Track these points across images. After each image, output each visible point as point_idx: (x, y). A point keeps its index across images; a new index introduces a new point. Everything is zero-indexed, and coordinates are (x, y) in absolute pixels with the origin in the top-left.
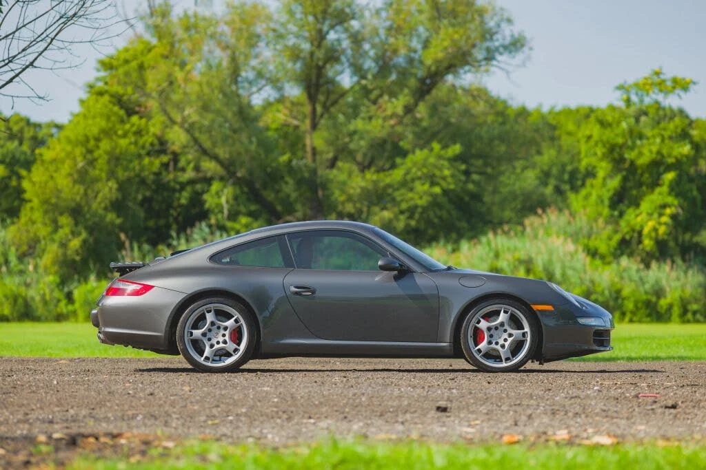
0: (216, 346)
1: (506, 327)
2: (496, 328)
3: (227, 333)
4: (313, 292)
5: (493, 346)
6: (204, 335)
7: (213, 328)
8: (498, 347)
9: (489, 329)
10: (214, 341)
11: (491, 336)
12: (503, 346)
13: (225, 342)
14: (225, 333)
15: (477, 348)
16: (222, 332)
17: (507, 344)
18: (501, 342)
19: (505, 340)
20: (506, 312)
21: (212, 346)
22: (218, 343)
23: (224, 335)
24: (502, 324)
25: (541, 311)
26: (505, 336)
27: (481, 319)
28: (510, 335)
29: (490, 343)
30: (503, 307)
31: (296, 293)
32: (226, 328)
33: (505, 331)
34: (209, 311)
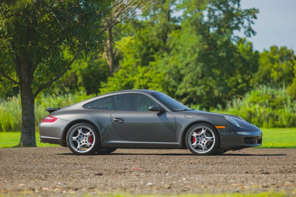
0: (83, 144)
1: (205, 136)
2: (200, 136)
3: (87, 138)
4: (123, 121)
5: (199, 144)
6: (77, 139)
7: (81, 136)
8: (201, 144)
9: (197, 136)
10: (82, 142)
11: (198, 140)
12: (203, 144)
13: (86, 142)
14: (86, 138)
15: (192, 145)
16: (85, 138)
17: (205, 143)
18: (203, 142)
19: (204, 141)
20: (204, 129)
21: (81, 144)
22: (83, 142)
23: (86, 139)
24: (203, 134)
25: (220, 129)
26: (204, 139)
27: (194, 132)
28: (207, 139)
29: (197, 143)
30: (203, 127)
31: (116, 121)
32: (86, 136)
33: (204, 137)
34: (80, 129)
